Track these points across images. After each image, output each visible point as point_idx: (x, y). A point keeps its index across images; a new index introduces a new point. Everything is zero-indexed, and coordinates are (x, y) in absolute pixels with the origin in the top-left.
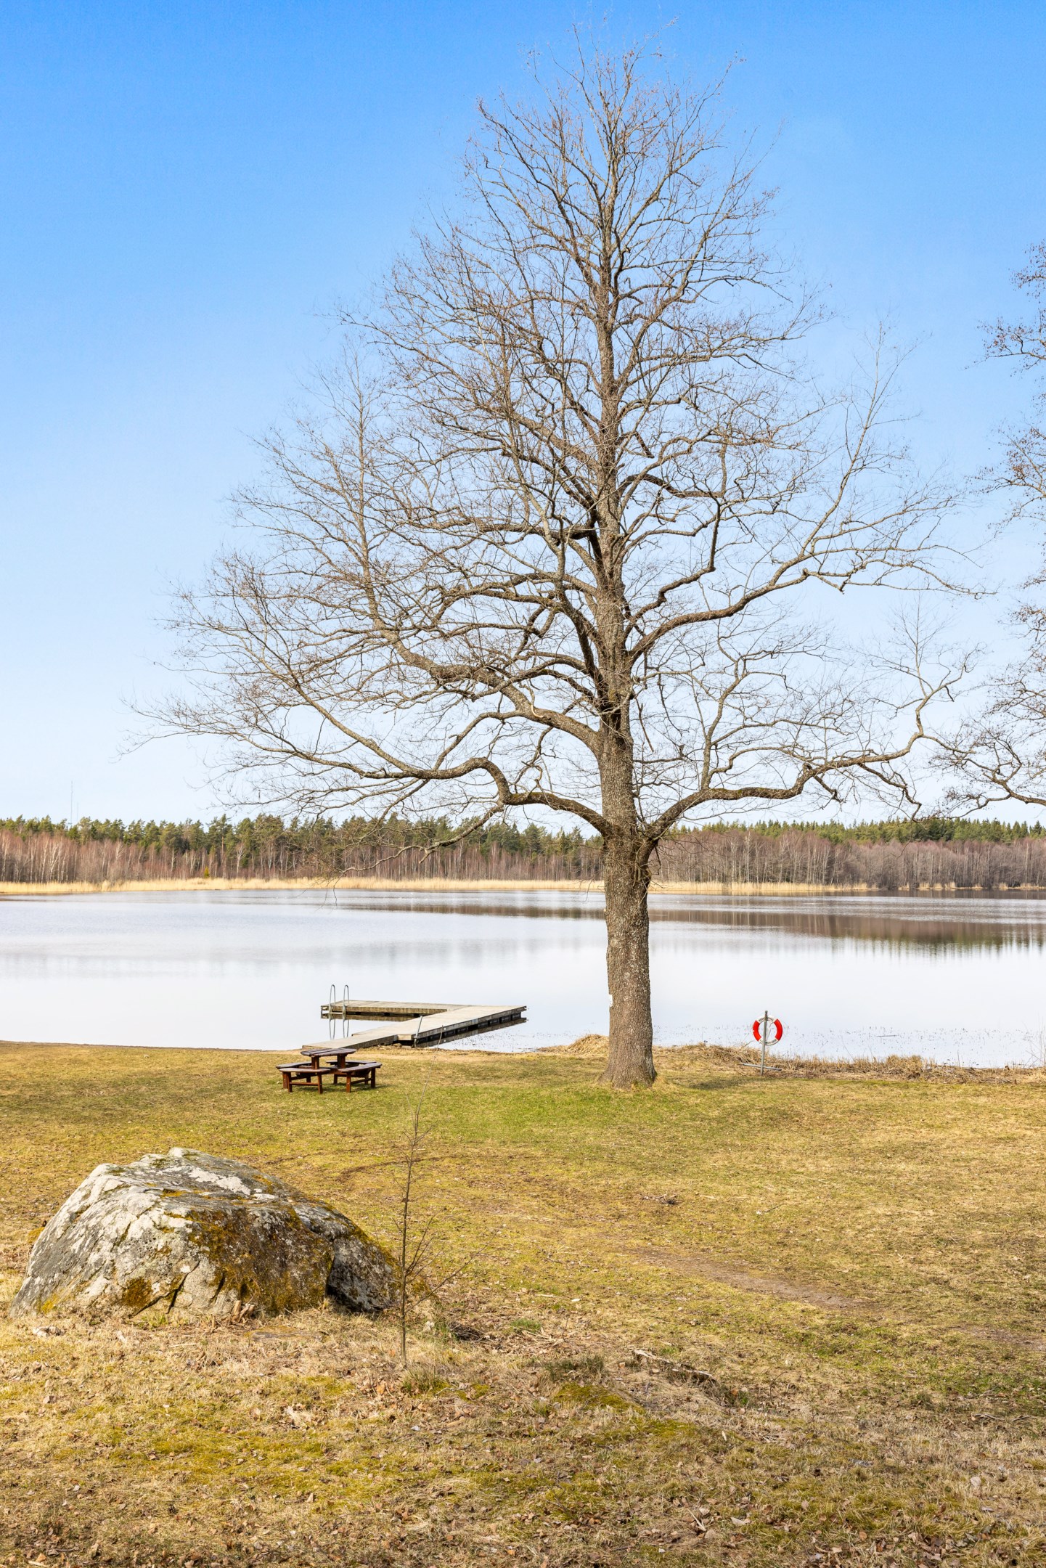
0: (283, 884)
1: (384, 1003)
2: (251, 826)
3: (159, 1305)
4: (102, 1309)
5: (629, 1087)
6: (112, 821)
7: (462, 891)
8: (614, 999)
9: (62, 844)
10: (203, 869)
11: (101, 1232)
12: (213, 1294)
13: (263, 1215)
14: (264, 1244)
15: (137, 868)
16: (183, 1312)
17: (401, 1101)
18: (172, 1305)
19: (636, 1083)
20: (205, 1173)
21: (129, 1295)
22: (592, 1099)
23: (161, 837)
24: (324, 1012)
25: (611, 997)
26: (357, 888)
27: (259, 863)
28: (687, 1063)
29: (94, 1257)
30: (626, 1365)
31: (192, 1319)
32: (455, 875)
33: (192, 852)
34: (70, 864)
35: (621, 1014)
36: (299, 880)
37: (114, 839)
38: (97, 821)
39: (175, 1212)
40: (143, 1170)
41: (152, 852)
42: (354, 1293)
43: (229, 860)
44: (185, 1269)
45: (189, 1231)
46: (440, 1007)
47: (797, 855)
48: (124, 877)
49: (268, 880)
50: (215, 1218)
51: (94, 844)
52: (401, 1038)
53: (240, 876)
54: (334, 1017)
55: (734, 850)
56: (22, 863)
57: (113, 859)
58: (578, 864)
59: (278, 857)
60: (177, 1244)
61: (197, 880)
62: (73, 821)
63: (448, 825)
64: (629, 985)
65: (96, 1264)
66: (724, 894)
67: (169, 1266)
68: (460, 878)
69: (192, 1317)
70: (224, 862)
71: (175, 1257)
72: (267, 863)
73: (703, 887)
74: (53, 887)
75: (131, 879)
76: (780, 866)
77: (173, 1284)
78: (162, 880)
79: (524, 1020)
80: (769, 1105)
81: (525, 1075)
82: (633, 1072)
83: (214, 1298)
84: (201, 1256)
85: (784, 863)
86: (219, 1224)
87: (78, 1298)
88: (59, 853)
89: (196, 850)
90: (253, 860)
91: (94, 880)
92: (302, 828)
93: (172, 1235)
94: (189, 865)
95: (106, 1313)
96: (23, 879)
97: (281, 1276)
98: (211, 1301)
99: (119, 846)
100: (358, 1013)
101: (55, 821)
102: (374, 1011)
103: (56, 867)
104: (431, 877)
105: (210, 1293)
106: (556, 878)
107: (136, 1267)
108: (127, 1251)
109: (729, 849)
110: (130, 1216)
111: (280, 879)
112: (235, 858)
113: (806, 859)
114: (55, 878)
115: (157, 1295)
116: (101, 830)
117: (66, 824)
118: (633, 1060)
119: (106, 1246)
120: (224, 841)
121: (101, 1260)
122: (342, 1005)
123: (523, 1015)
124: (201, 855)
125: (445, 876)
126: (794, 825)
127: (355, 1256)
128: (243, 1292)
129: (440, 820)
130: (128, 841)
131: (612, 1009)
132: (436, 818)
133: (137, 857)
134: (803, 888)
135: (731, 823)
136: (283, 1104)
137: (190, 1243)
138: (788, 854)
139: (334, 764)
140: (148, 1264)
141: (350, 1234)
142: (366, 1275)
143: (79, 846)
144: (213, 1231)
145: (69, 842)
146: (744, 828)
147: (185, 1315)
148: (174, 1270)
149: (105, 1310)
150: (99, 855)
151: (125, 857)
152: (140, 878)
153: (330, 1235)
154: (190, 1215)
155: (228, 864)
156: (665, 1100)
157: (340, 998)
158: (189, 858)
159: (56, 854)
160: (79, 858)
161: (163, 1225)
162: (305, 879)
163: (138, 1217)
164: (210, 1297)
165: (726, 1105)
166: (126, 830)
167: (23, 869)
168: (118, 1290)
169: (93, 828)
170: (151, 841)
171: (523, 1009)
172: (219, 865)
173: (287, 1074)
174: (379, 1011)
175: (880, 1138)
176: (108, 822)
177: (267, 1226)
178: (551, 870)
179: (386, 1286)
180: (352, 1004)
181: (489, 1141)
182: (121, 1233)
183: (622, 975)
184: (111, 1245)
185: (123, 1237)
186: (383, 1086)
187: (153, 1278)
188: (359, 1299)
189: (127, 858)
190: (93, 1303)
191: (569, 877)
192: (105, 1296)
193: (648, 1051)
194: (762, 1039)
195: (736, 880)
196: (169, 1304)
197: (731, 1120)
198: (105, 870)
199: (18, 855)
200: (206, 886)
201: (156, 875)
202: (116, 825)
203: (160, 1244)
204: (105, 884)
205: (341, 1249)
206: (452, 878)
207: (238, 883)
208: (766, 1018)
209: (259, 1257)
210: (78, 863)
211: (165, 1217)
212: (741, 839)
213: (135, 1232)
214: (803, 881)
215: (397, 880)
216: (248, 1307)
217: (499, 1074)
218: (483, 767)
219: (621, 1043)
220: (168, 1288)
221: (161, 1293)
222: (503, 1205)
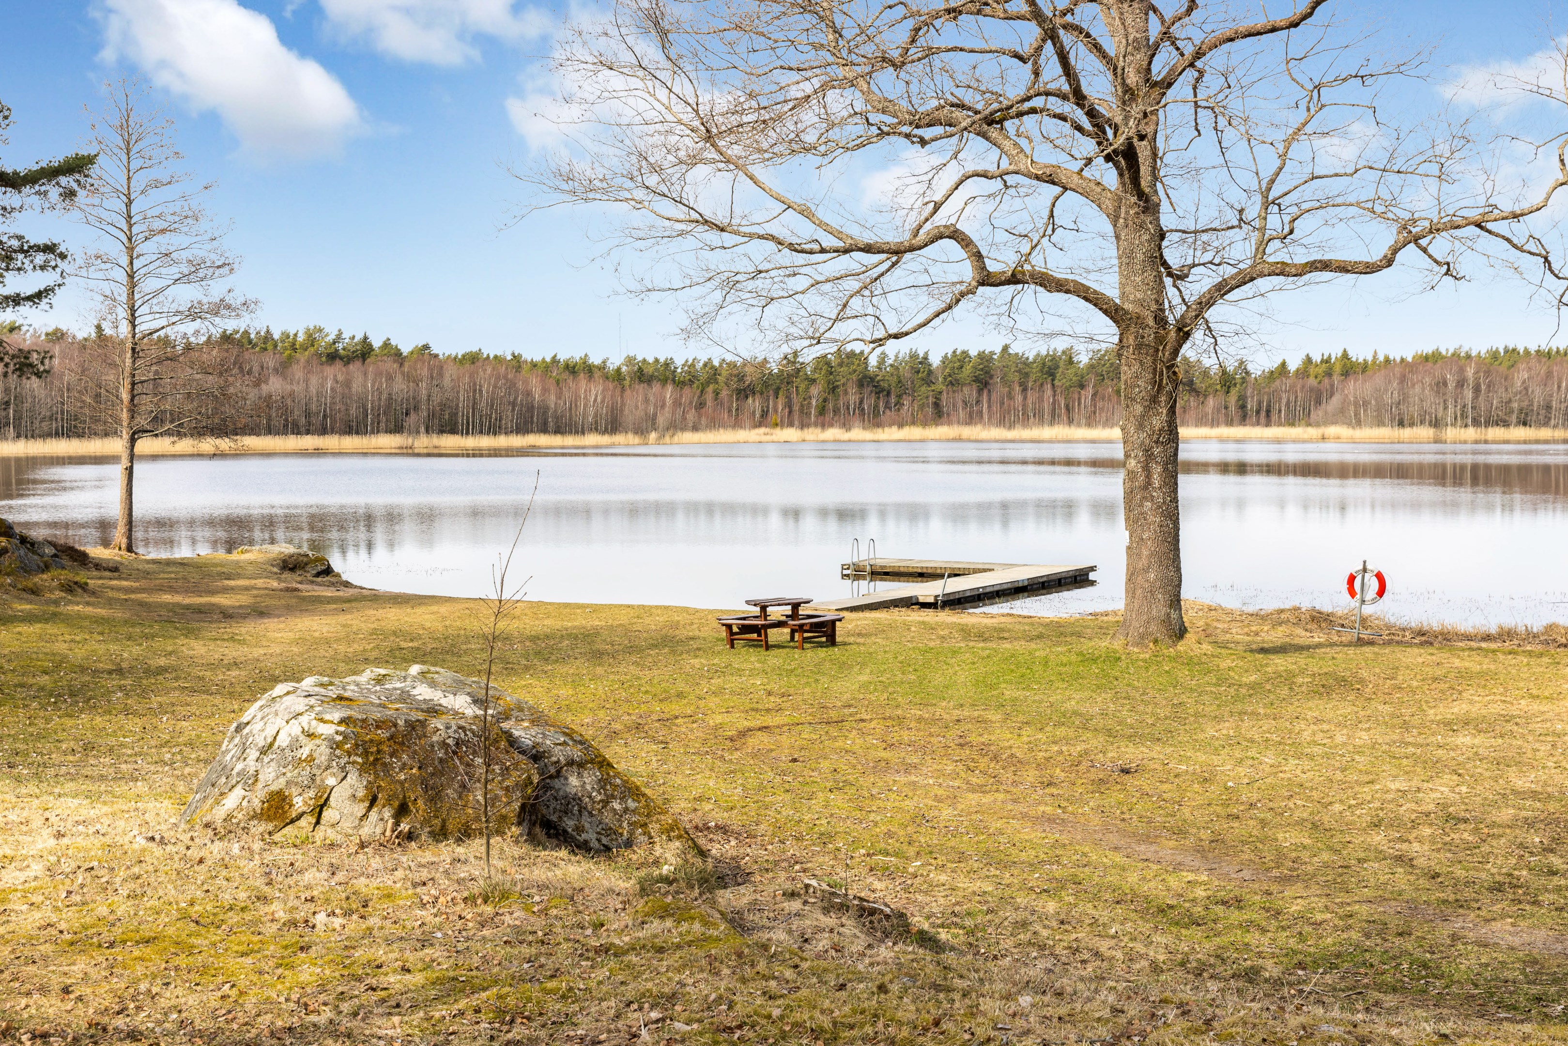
0: (868, 435)
1: (920, 561)
2: (828, 363)
3: (303, 822)
4: (238, 824)
5: (1147, 647)
6: (662, 360)
7: (1093, 442)
8: (1131, 536)
9: (601, 388)
10: (772, 417)
11: (251, 739)
12: (364, 811)
13: (448, 728)
14: (441, 760)
15: (691, 416)
16: (329, 831)
17: (859, 660)
18: (318, 822)
19: (1156, 642)
20: (429, 690)
21: (269, 809)
22: (1095, 660)
23: (720, 379)
24: (845, 572)
25: (1127, 533)
26: (959, 439)
27: (839, 409)
28: (1266, 628)
29: (239, 767)
30: (784, 894)
31: (339, 838)
32: (1084, 421)
33: (757, 396)
34: (612, 412)
35: (1139, 555)
36: (886, 429)
37: (664, 381)
38: (644, 360)
39: (327, 717)
40: (358, 685)
41: (709, 396)
42: (579, 829)
43: (802, 406)
44: (331, 781)
45: (339, 738)
46: (986, 567)
47: (1538, 391)
48: (676, 426)
49: (849, 429)
50: (378, 727)
51: (641, 388)
52: (921, 600)
53: (816, 425)
54: (857, 577)
55: (1451, 385)
56: (556, 411)
57: (663, 406)
58: (1243, 407)
59: (861, 402)
60: (323, 753)
61: (762, 430)
62: (616, 361)
63: (1075, 360)
64: (1151, 518)
65: (238, 774)
66: (1437, 441)
67: (313, 777)
68: (1089, 425)
69: (339, 837)
70: (796, 408)
71: (319, 767)
72: (848, 409)
73: (1407, 433)
74: (591, 439)
75: (683, 429)
76: (1515, 405)
77: (317, 798)
78: (721, 431)
79: (1092, 583)
80: (1325, 670)
81: (1040, 637)
82: (1153, 628)
83: (365, 816)
84: (349, 767)
85: (1520, 400)
86: (382, 734)
87: (214, 811)
88: (599, 399)
89: (762, 393)
90: (831, 406)
91: (640, 430)
92: (891, 365)
93: (318, 742)
94: (754, 412)
95: (243, 829)
96: (558, 431)
97: (460, 797)
98: (361, 820)
99: (669, 392)
100: (886, 574)
101: (595, 360)
102: (906, 570)
103: (596, 415)
104: (1052, 423)
105: (360, 809)
106: (1214, 423)
107: (278, 778)
108: (272, 760)
109: (1445, 384)
110: (279, 722)
111: (864, 428)
112: (809, 403)
113: (1551, 396)
114: (595, 428)
115: (300, 810)
116: (649, 370)
117: (608, 364)
118: (1154, 612)
119: (253, 754)
120: (797, 381)
121: (244, 770)
122: (866, 563)
123: (1092, 576)
124: (768, 400)
125: (1070, 422)
126: (1538, 352)
127: (589, 787)
128: (402, 811)
129: (1064, 352)
130: (680, 384)
131: (1129, 548)
132: (1060, 349)
133: (691, 402)
134: (1545, 433)
135: (1451, 351)
136: (716, 661)
137: (338, 752)
138: (1526, 389)
139: (751, 236)
140: (289, 775)
141: (587, 762)
142: (600, 810)
143: (623, 389)
144: (371, 741)
145: (611, 386)
146: (1468, 357)
147: (332, 835)
148: (318, 782)
149: (242, 825)
150: (646, 401)
151: (677, 403)
152: (695, 428)
153: (558, 762)
154: (342, 721)
155: (801, 411)
156: (1189, 662)
157: (864, 556)
158: (754, 404)
159: (595, 400)
160: (623, 404)
161: (311, 731)
162: (894, 428)
163: (287, 722)
164: (360, 814)
165: (1269, 669)
166: (679, 370)
167: (557, 418)
168: (257, 804)
169: (640, 368)
170: (708, 383)
171: (1092, 569)
172: (790, 412)
173: (729, 627)
174: (911, 570)
175: (1459, 709)
176: (657, 360)
177: (450, 741)
178: (1207, 414)
179: (625, 824)
180: (880, 562)
181: (944, 704)
182: (269, 740)
183: (1141, 505)
184: (258, 753)
185: (271, 745)
186: (845, 644)
187: (294, 791)
188: (584, 836)
189: (680, 404)
190: (229, 818)
191: (1230, 423)
192: (242, 810)
193: (1175, 601)
194: (1358, 596)
195: (1454, 425)
196: (314, 821)
197: (1268, 687)
198: (654, 418)
199: (552, 400)
200: (774, 438)
201: (714, 424)
202: (667, 365)
203: (305, 752)
204: (653, 435)
205: (571, 779)
206: (1079, 425)
207: (813, 434)
208: (1365, 570)
209: (433, 774)
210: (622, 411)
211: (314, 723)
212: (1462, 370)
213: (283, 740)
214: (1546, 423)
215: (1010, 428)
216: (405, 827)
217: (1006, 635)
218: (949, 237)
219: (1139, 592)
220: (312, 802)
221: (305, 809)
222: (908, 768)
